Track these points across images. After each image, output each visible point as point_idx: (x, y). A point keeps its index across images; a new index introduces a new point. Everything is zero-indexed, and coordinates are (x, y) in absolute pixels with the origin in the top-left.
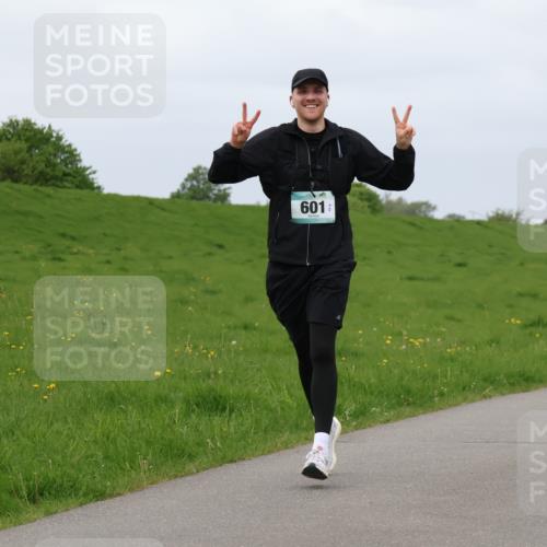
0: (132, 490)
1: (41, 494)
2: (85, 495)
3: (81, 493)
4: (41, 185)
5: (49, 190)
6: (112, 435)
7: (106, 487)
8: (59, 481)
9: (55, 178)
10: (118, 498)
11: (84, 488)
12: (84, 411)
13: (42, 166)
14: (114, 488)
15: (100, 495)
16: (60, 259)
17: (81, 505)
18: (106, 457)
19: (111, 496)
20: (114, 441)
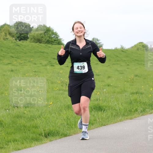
0: (75, 134)
1: (48, 135)
3: (60, 135)
4: (48, 44)
5: (50, 45)
7: (67, 133)
8: (53, 131)
9: (52, 42)
10: (71, 136)
11: (61, 133)
12: (61, 110)
13: (48, 38)
14: (70, 134)
15: (66, 135)
16: (53, 66)
17: (60, 138)
18: (67, 124)
19: (69, 136)
20: (70, 119)
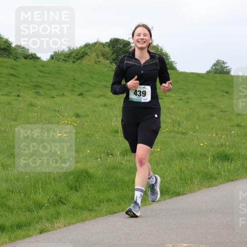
0: (191, 192)
2: (172, 194)
3: (170, 193)
6: (183, 170)
7: (180, 191)
10: (185, 196)
11: (172, 191)
12: (172, 160)
14: (184, 192)
15: (178, 194)
17: (171, 198)
18: (181, 179)
19: (183, 194)
20: (184, 172)
